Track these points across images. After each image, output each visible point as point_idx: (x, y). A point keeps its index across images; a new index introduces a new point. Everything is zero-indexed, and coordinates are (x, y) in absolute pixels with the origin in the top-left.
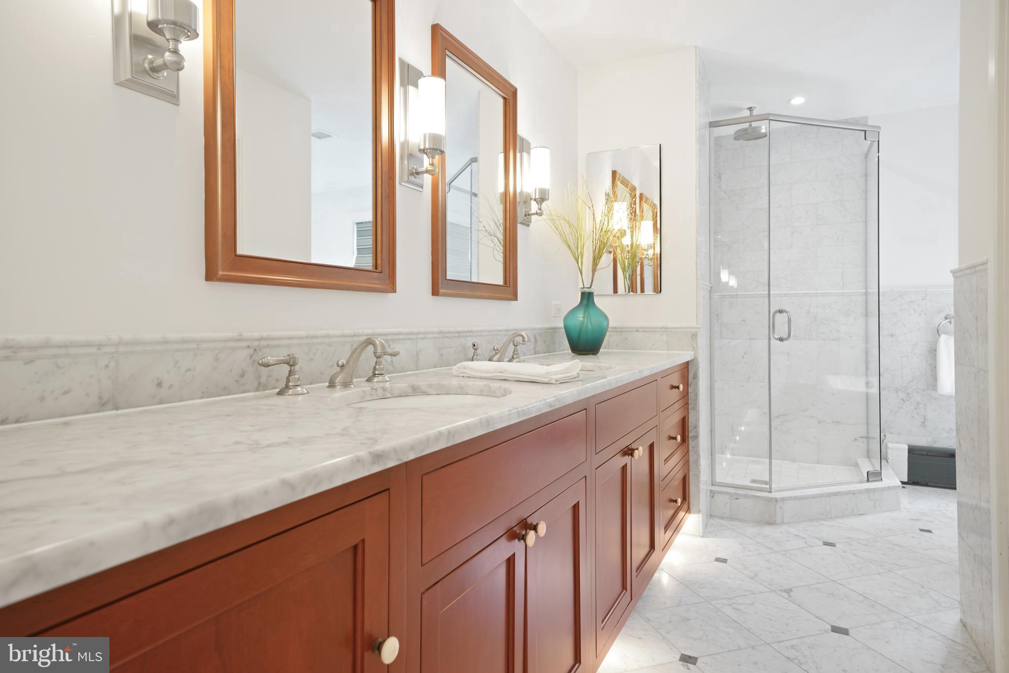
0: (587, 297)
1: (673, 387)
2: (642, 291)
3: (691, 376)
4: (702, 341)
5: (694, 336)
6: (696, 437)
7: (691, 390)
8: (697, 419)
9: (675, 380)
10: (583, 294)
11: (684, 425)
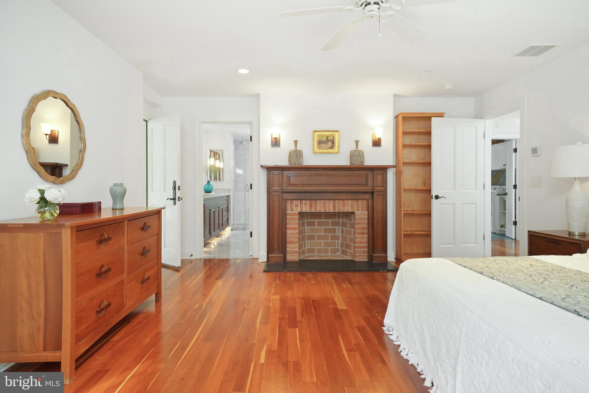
0: (208, 182)
1: (226, 200)
2: (220, 180)
3: (229, 198)
4: (232, 191)
5: (230, 190)
6: (230, 211)
7: (229, 201)
8: (230, 207)
9: (226, 198)
10: (208, 181)
11: (228, 208)
